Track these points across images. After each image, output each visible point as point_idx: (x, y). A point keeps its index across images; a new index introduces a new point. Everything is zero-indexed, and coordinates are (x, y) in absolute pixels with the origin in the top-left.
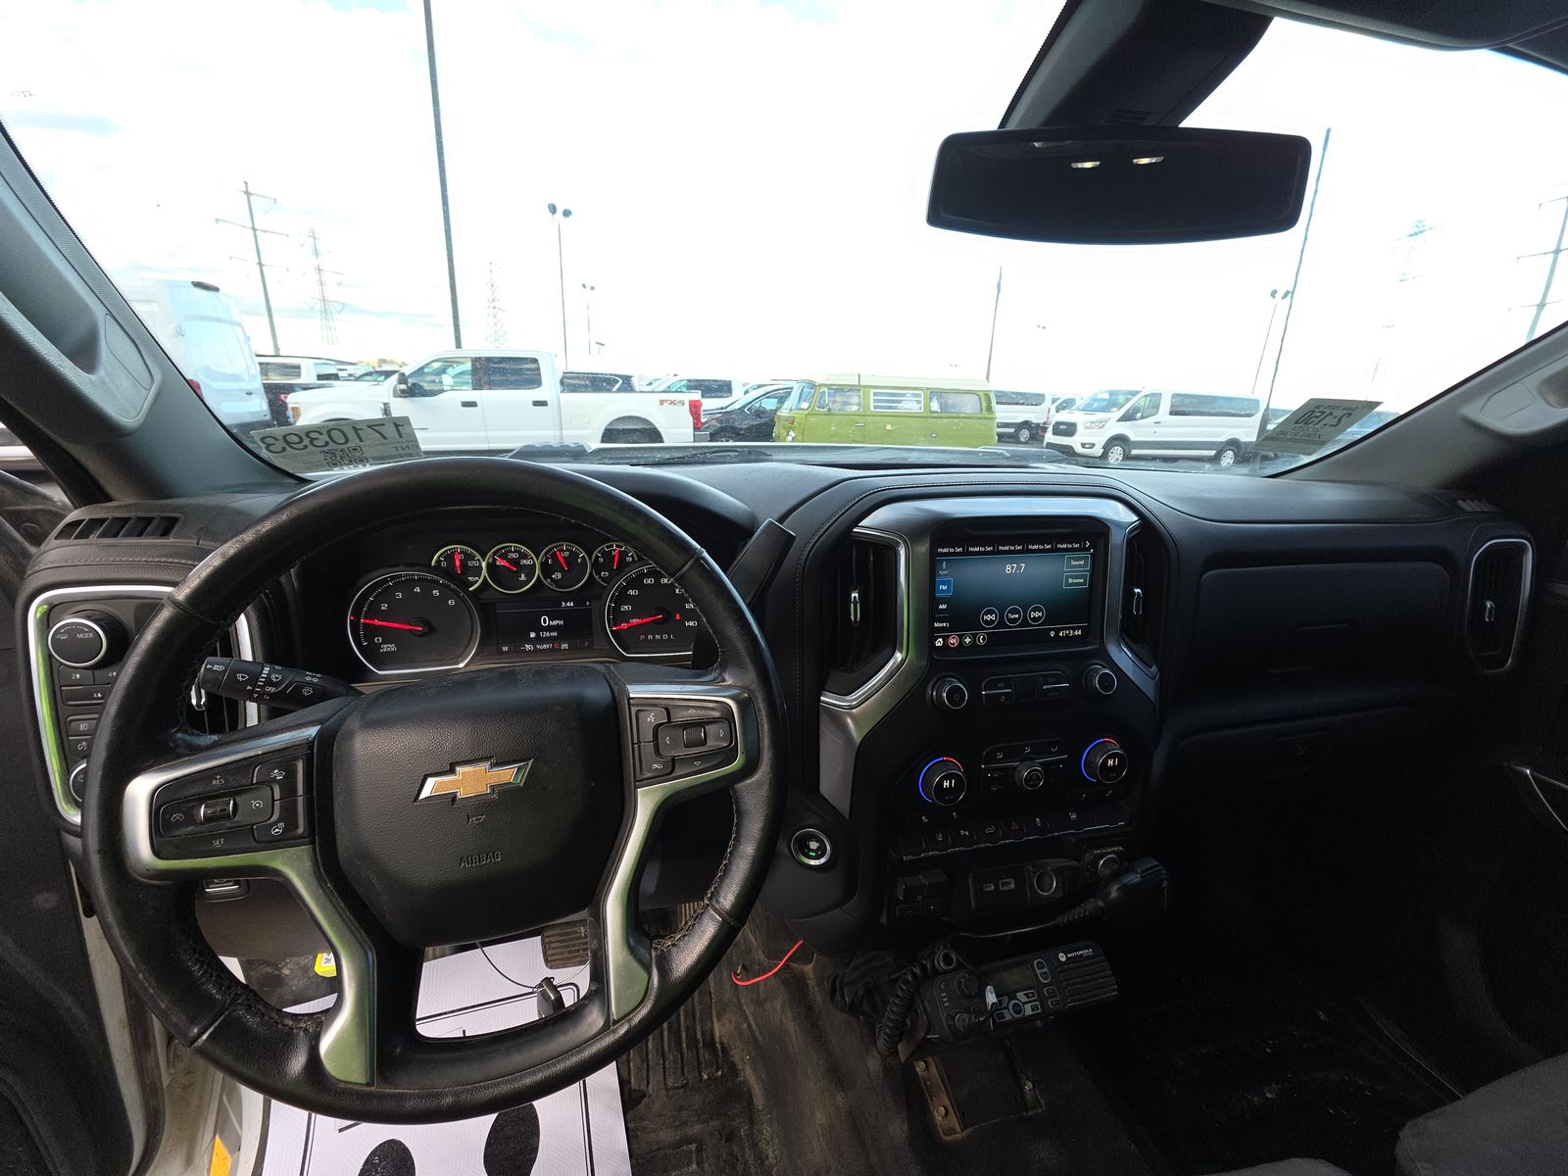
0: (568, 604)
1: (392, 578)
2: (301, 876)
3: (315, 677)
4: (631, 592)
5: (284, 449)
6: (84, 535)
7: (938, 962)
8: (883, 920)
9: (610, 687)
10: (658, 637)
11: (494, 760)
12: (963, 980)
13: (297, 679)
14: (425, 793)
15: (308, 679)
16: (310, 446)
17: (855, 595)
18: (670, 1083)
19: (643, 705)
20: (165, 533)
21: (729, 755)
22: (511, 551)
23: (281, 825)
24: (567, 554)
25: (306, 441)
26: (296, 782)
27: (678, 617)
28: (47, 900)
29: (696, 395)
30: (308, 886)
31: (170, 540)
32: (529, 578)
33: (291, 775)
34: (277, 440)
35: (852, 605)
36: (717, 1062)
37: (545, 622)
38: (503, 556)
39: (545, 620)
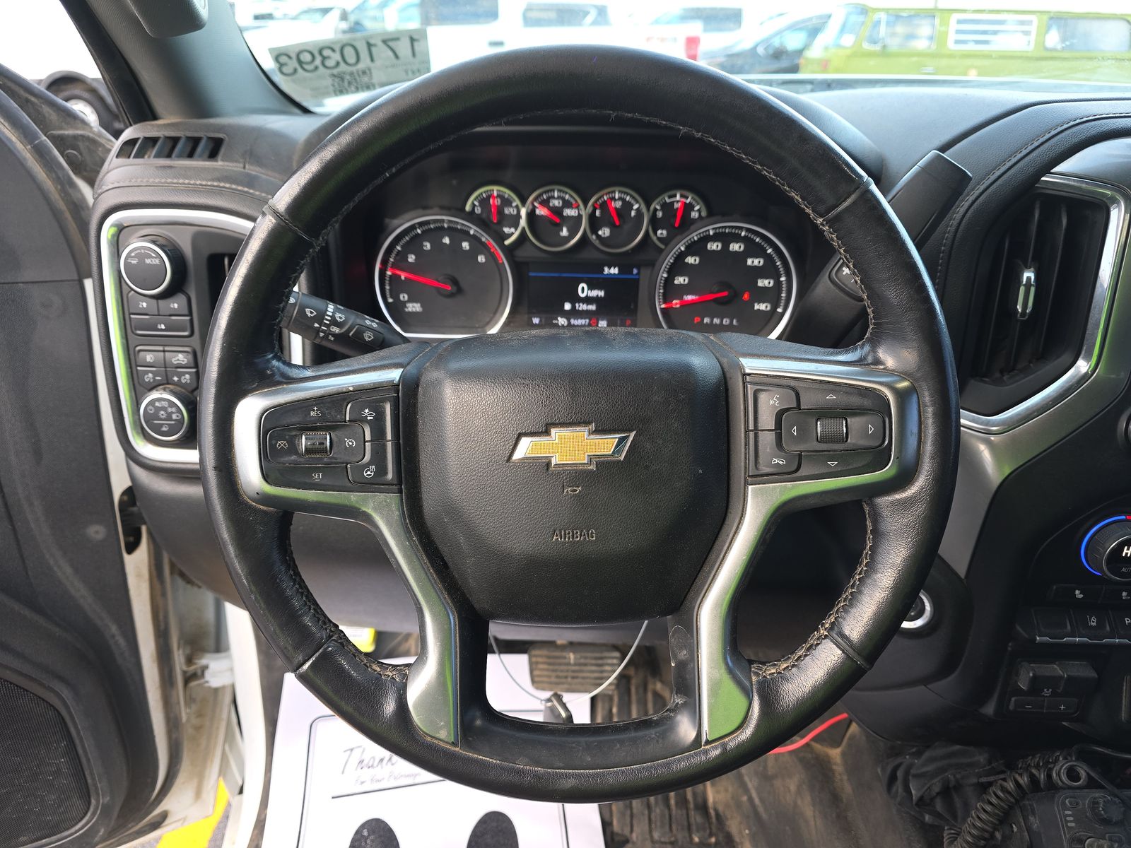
0: (612, 271)
1: (421, 224)
2: (389, 524)
3: (374, 322)
4: (690, 260)
5: (295, 71)
6: (140, 155)
7: (1059, 774)
8: (989, 709)
9: (717, 359)
10: (716, 321)
11: (593, 427)
12: (1101, 801)
13: (359, 321)
14: (519, 454)
15: (368, 323)
16: (321, 68)
17: (1029, 275)
18: (656, 835)
19: (761, 384)
20: (213, 155)
21: (879, 457)
22: (553, 197)
23: (373, 468)
24: (618, 204)
25: (318, 61)
26: (385, 425)
27: (746, 296)
28: (97, 532)
29: (695, 28)
30: (395, 536)
31: (219, 164)
32: (572, 234)
33: (380, 417)
34: (290, 57)
35: (1022, 289)
36: (710, 828)
37: (583, 291)
38: (545, 203)
39: (583, 288)
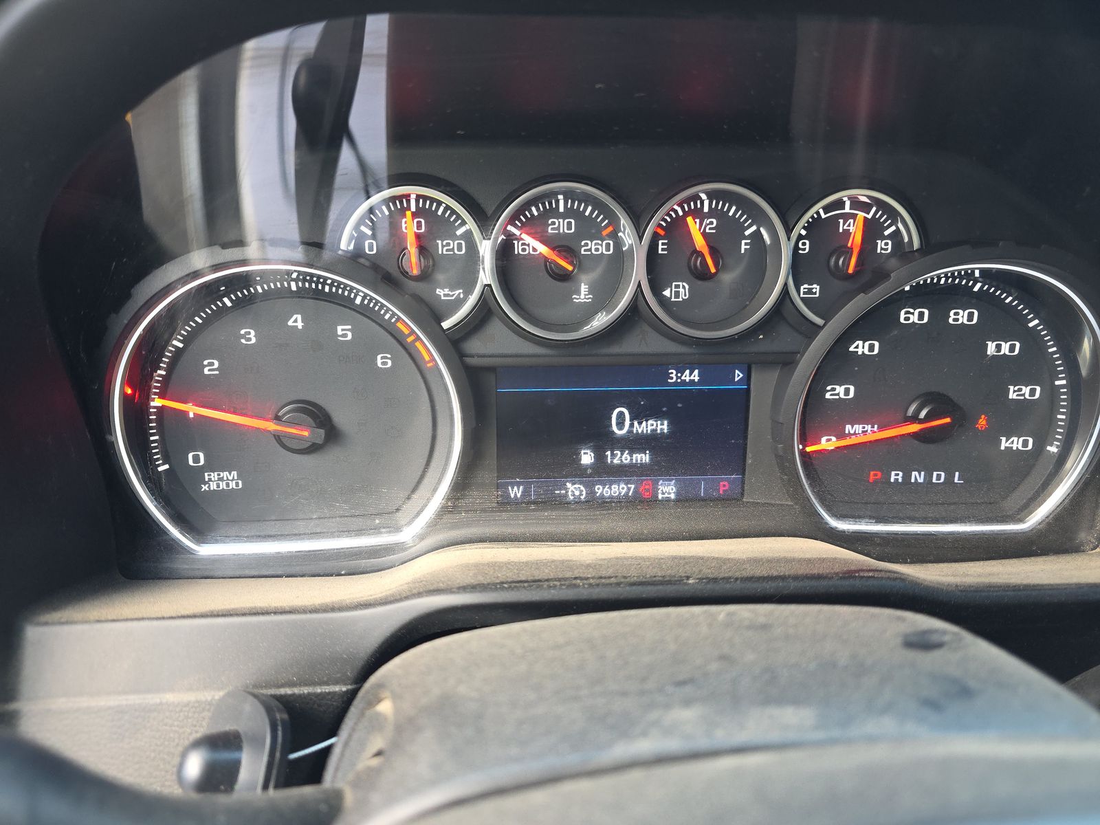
0: (686, 376)
4: (861, 347)
10: (918, 477)
22: (554, 213)
24: (712, 224)
27: (983, 422)
32: (603, 299)
37: (620, 424)
38: (536, 227)
39: (621, 416)
